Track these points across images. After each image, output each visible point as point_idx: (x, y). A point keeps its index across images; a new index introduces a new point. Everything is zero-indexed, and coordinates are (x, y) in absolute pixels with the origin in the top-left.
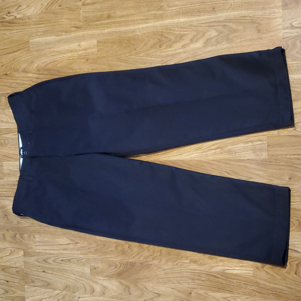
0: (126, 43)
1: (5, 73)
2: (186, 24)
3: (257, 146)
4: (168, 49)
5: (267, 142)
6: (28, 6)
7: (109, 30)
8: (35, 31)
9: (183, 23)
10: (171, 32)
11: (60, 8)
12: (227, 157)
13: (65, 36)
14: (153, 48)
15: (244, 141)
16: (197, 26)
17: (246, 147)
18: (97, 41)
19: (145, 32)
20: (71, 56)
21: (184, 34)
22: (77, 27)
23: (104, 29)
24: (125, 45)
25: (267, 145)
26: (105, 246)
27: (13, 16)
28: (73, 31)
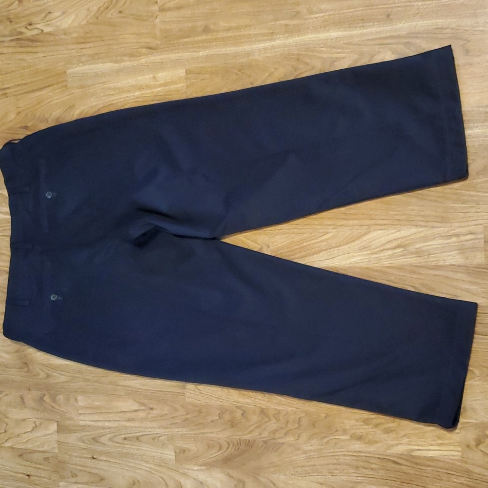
0: (237, 74)
1: (24, 125)
2: (340, 41)
3: (466, 243)
5: (483, 236)
6: (64, 13)
7: (207, 51)
8: (76, 54)
9: (336, 40)
10: (314, 54)
11: (120, 15)
12: (416, 262)
13: (129, 63)
15: (443, 235)
16: (359, 45)
17: (447, 245)
18: (185, 70)
19: (269, 55)
20: (140, 96)
21: (337, 58)
22: (150, 48)
23: (197, 50)
24: (234, 77)
25: (483, 240)
26: (201, 413)
27: (37, 30)
28: (145, 54)
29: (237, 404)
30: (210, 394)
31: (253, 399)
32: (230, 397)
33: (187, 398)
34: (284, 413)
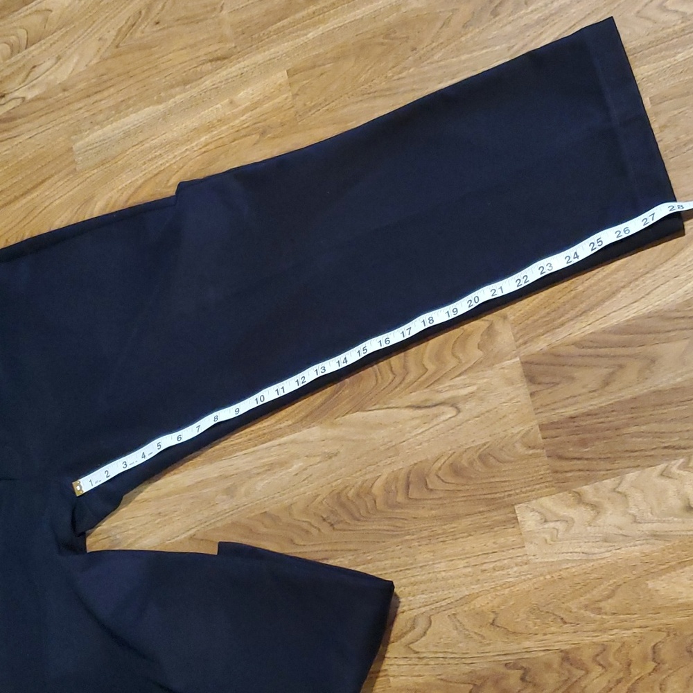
0: (382, 44)
4: (522, 10)
6: (59, 58)
7: (321, 28)
8: (86, 115)
11: (158, 27)
13: (183, 95)
14: (471, 25)
18: (286, 71)
20: (210, 141)
22: (218, 59)
23: (302, 32)
24: (379, 50)
27: (13, 101)
28: (209, 72)
29: (505, 658)
30: (441, 655)
31: (540, 637)
32: (488, 649)
33: (391, 679)
34: (617, 645)
